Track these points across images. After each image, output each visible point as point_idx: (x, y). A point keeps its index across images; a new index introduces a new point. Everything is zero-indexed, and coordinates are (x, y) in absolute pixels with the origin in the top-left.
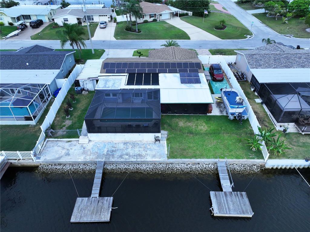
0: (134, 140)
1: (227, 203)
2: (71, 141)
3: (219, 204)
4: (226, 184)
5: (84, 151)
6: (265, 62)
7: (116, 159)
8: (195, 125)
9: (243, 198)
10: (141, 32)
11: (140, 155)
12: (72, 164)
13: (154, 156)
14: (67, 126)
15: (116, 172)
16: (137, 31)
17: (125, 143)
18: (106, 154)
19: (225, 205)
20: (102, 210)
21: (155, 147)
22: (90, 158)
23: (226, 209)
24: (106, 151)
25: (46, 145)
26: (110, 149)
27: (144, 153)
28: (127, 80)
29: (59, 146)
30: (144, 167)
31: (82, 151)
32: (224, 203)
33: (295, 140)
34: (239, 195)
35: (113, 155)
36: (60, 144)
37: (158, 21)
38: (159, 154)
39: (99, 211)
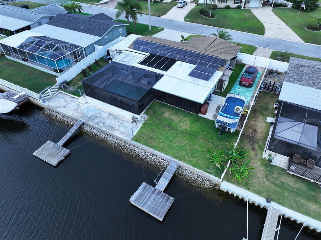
0: (119, 114)
1: (148, 198)
2: (75, 98)
3: (141, 195)
4: (163, 183)
5: (77, 108)
6: (311, 78)
7: (93, 123)
9: (167, 202)
10: (214, 17)
11: (112, 128)
12: (64, 116)
13: (122, 133)
14: (79, 85)
15: (88, 134)
16: (210, 15)
17: (110, 114)
18: (89, 116)
19: (145, 199)
20: (56, 156)
21: (130, 126)
22: (76, 115)
23: (142, 202)
24: (91, 115)
25: (57, 94)
26: (95, 115)
27: (117, 127)
28: (144, 59)
29: (64, 99)
30: (110, 139)
31: (75, 108)
32: (146, 197)
33: (275, 175)
35: (93, 120)
36: (67, 97)
37: (243, 8)
38: (127, 133)
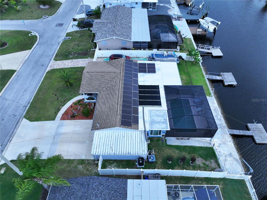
1: (229, 79)
14: (204, 161)
19: (231, 80)
29: (224, 165)
39: (259, 130)
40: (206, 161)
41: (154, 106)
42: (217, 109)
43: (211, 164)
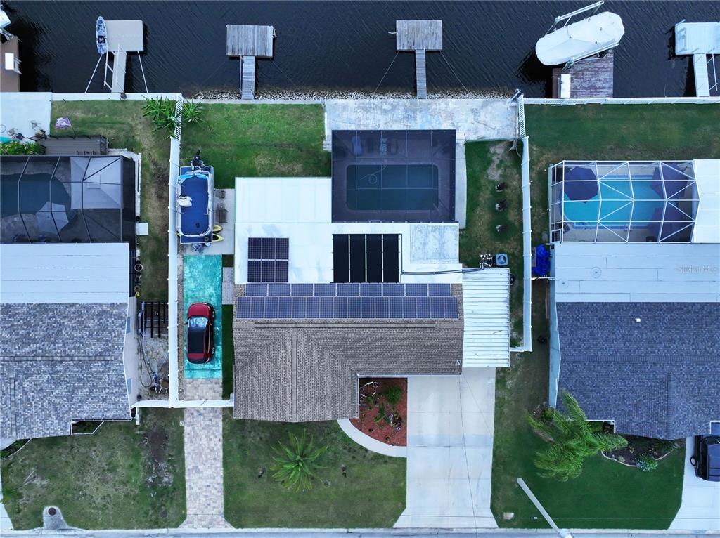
1: (254, 40)
3: (264, 38)
4: (249, 67)
7: (401, 103)
8: (275, 165)
9: (233, 46)
11: (366, 110)
13: (345, 107)
14: (494, 166)
19: (258, 36)
20: (407, 33)
22: (439, 104)
23: (258, 31)
24: (418, 118)
25: (516, 131)
26: (413, 121)
27: (360, 114)
28: (400, 254)
29: (494, 129)
31: (456, 119)
32: (258, 39)
34: (236, 51)
35: (406, 111)
38: (338, 112)
39: (412, 32)
40: (493, 161)
41: (400, 250)
42: (363, 103)
43: (499, 154)
